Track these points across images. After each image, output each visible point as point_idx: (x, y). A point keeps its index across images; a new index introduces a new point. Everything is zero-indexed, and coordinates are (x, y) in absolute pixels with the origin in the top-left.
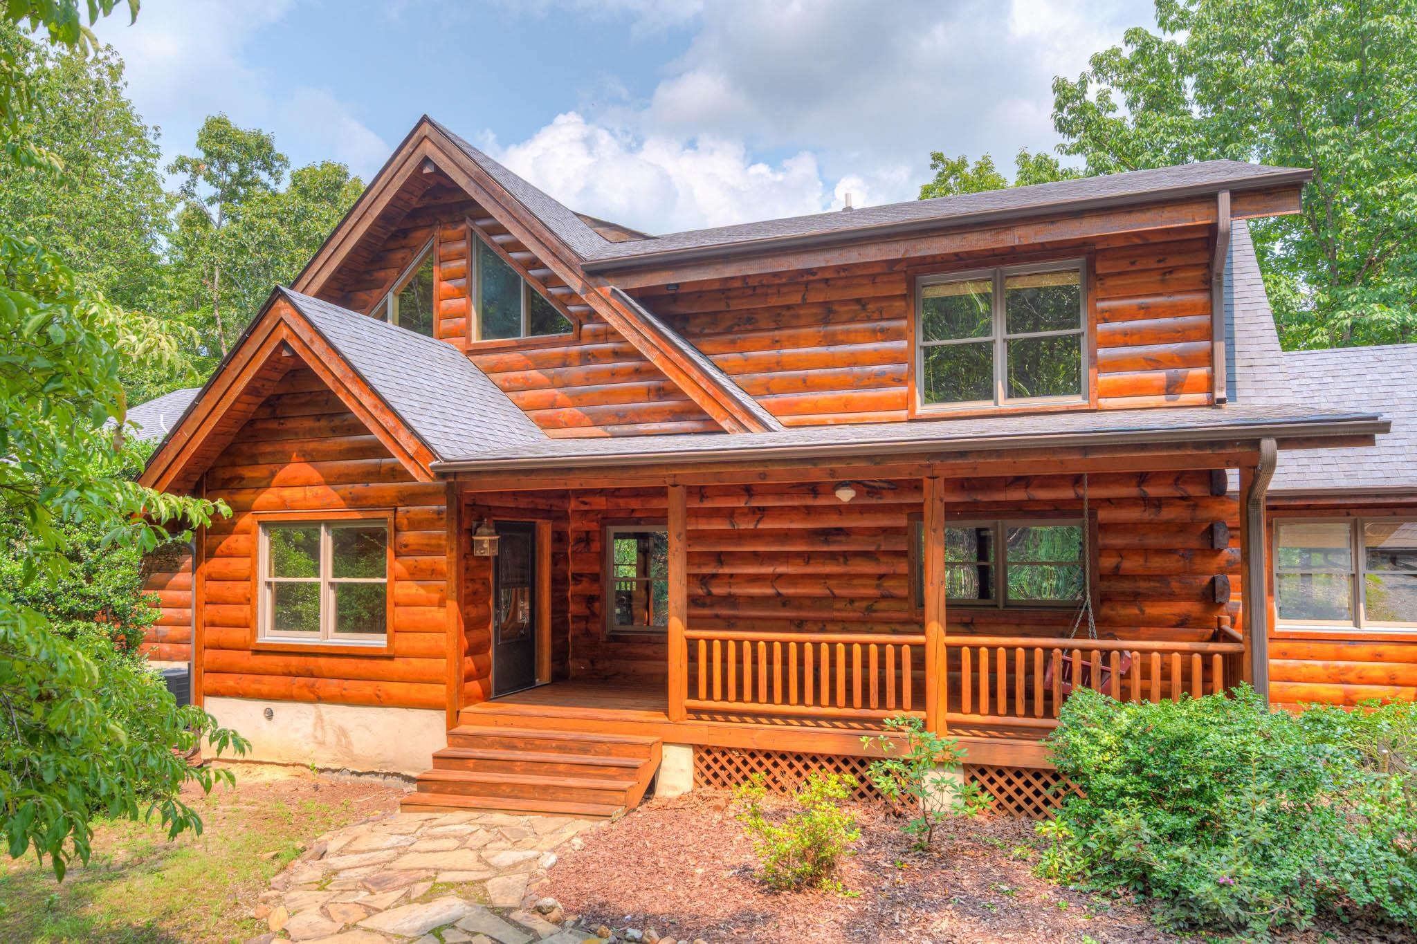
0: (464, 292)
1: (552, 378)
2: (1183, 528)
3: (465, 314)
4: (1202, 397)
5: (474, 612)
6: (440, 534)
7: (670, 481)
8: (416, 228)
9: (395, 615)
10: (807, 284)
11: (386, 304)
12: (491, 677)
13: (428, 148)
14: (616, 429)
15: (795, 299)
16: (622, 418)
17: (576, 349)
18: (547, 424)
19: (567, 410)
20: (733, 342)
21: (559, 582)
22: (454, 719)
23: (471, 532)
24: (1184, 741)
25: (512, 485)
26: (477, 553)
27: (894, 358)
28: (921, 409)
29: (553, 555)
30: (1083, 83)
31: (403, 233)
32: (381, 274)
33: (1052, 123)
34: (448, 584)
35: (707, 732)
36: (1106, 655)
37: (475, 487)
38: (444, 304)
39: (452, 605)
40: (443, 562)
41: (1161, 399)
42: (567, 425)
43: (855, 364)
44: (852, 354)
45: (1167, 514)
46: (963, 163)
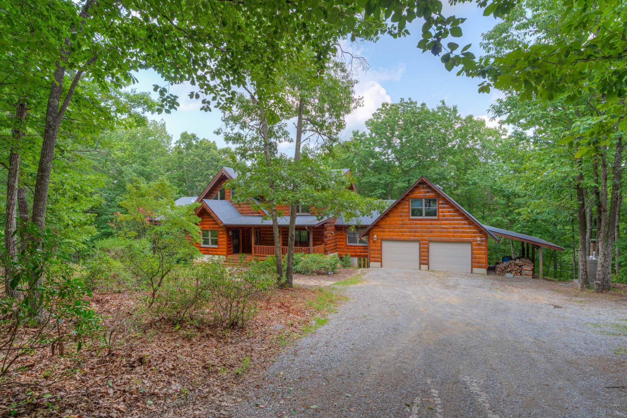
0: (229, 192)
1: (242, 207)
3: (230, 195)
5: (229, 242)
6: (224, 232)
8: (222, 182)
9: (219, 243)
11: (218, 193)
12: (232, 251)
13: (223, 172)
16: (252, 213)
19: (244, 211)
21: (243, 237)
22: (227, 257)
25: (233, 227)
26: (229, 234)
29: (242, 234)
32: (217, 188)
35: (256, 258)
37: (229, 227)
38: (227, 194)
39: (226, 241)
40: (225, 236)
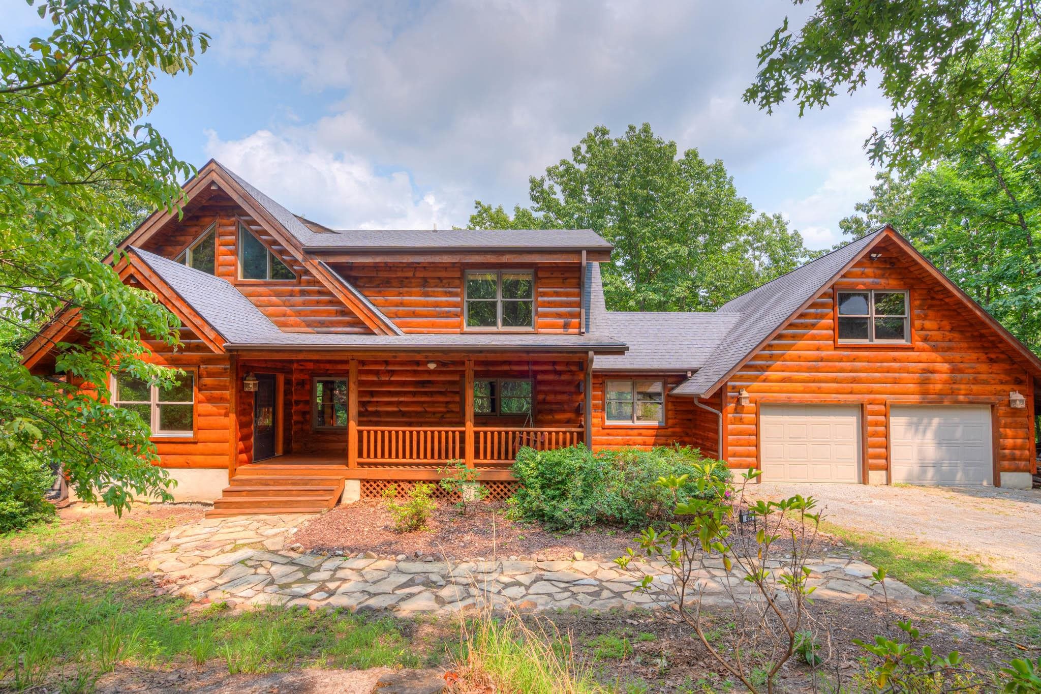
0: (234, 253)
1: (284, 302)
2: (569, 383)
3: (234, 265)
4: (576, 331)
5: (244, 419)
6: (226, 380)
7: (350, 358)
8: (205, 216)
9: (199, 421)
10: (415, 268)
11: (185, 254)
12: (253, 452)
13: (214, 176)
14: (319, 329)
15: (410, 274)
16: (322, 324)
17: (297, 288)
18: (281, 325)
19: (292, 318)
20: (380, 292)
21: (287, 404)
22: (233, 473)
23: (243, 379)
24: (558, 464)
25: (267, 356)
26: (246, 389)
27: (455, 305)
28: (466, 329)
29: (285, 391)
30: (542, 181)
31: (197, 218)
32: (182, 238)
33: (529, 196)
34: (231, 405)
35: (367, 473)
36: (536, 433)
37: (247, 356)
38: (221, 258)
39: (233, 416)
40: (228, 394)
41: (561, 331)
42: (292, 326)
43: (437, 306)
44: (436, 302)
45: (564, 377)
46: (490, 208)
